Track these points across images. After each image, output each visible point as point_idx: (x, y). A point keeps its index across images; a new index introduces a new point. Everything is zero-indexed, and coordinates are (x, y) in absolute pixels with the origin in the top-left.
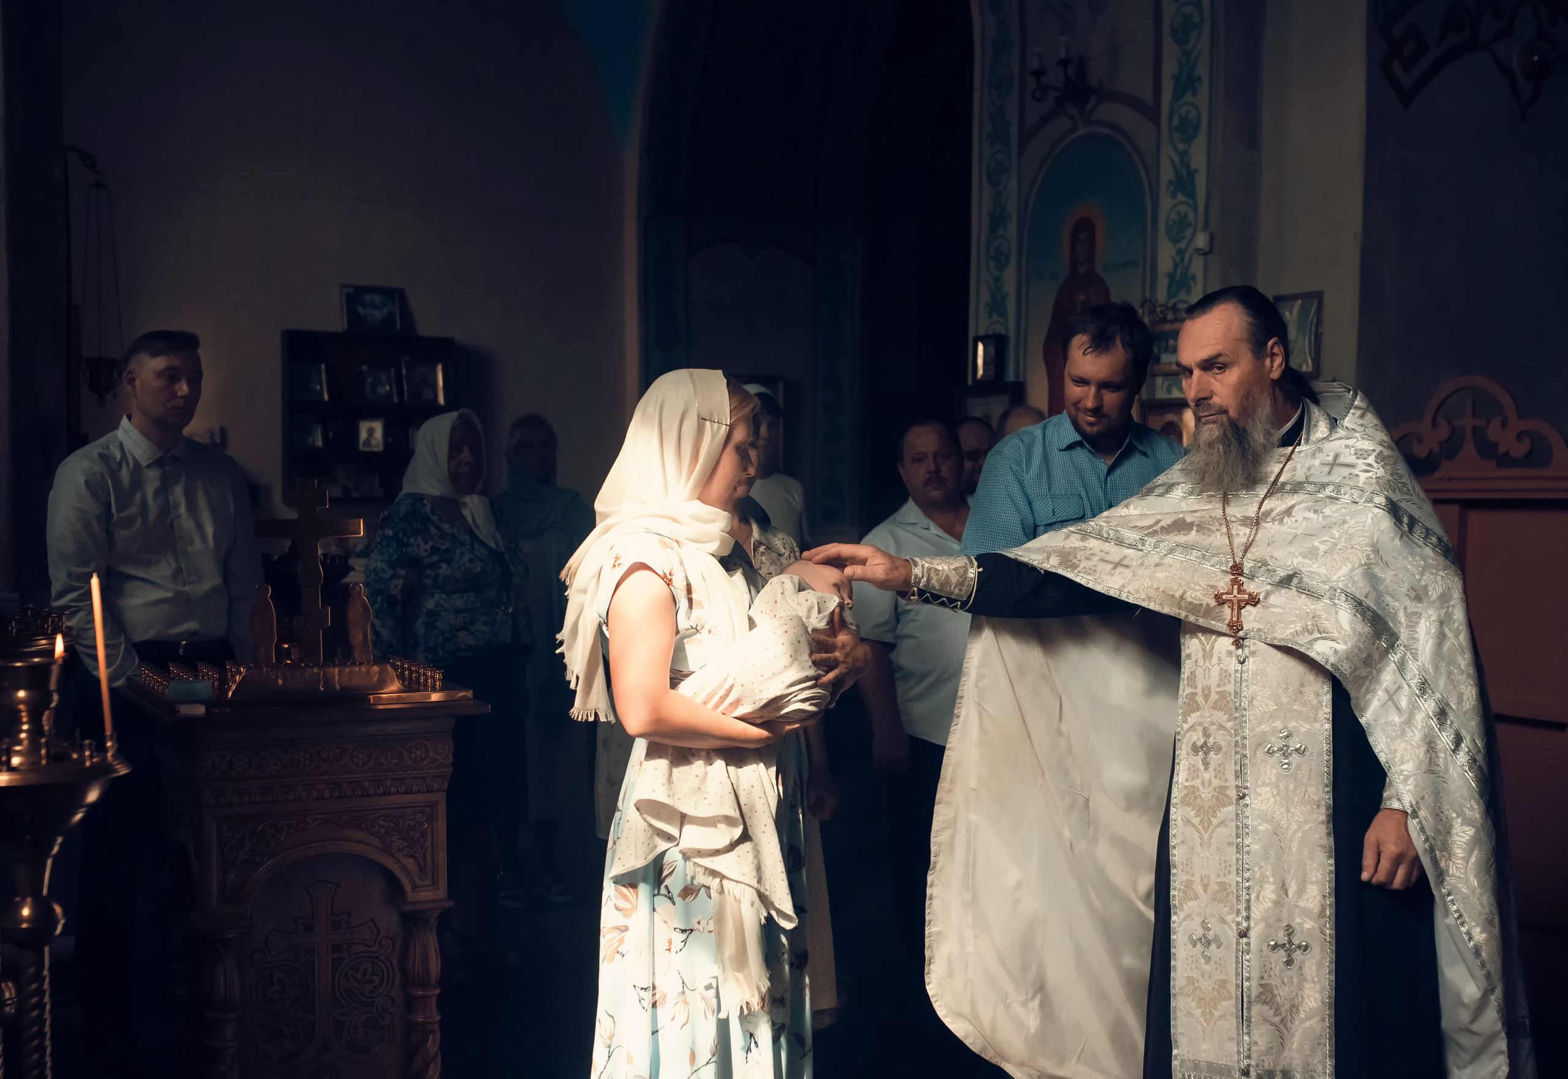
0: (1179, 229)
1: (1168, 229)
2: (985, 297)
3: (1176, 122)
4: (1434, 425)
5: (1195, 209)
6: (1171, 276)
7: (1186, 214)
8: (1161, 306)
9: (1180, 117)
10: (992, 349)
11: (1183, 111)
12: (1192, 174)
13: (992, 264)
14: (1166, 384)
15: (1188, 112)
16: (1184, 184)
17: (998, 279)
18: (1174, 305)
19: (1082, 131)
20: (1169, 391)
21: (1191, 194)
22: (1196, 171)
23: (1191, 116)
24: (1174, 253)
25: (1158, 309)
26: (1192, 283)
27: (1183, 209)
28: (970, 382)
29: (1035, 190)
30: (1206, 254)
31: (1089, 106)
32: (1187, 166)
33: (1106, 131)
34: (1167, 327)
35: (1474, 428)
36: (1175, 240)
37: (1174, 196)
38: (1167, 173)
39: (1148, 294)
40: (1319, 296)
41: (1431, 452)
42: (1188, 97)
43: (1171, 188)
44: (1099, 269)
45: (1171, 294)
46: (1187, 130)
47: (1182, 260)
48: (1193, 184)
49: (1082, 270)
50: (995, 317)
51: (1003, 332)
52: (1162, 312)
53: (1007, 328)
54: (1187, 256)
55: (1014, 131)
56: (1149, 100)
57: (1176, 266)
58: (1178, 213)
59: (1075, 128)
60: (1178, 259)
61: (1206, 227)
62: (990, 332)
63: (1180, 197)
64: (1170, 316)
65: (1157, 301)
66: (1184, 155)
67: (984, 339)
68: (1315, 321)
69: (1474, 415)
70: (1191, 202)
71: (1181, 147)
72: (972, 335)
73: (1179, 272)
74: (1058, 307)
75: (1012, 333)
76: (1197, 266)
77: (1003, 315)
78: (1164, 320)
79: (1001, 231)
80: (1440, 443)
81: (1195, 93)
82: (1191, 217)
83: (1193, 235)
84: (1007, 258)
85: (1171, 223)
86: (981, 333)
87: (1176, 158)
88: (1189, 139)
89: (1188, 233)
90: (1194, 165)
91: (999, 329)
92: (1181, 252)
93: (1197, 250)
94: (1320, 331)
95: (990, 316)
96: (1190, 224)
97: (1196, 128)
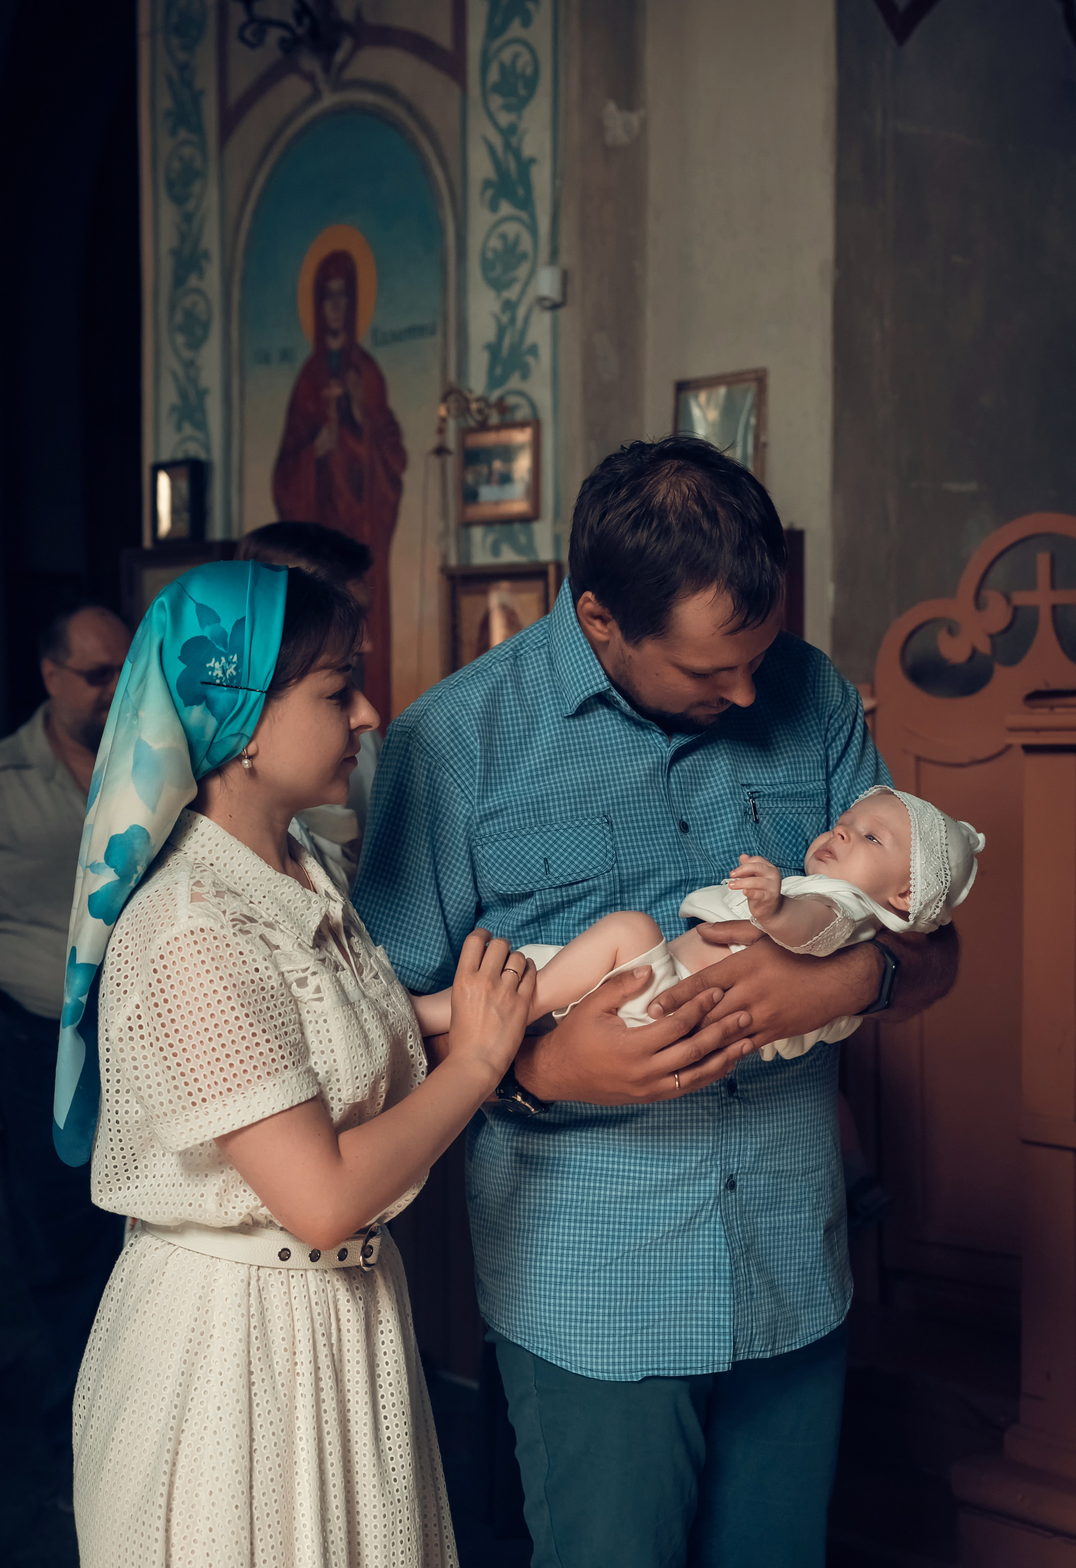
0: (505, 265)
1: (487, 266)
2: (170, 396)
3: (494, 75)
4: (979, 602)
5: (533, 230)
6: (494, 349)
7: (517, 240)
8: (479, 400)
9: (503, 68)
10: (184, 485)
11: (506, 56)
12: (525, 166)
13: (180, 339)
14: (490, 539)
15: (516, 56)
16: (511, 185)
17: (189, 365)
18: (501, 400)
19: (329, 100)
20: (496, 551)
21: (526, 203)
22: (532, 161)
23: (520, 64)
24: (496, 307)
25: (474, 406)
26: (530, 360)
27: (511, 229)
28: (147, 542)
29: (250, 207)
30: (555, 307)
31: (340, 56)
32: (517, 153)
33: (369, 98)
34: (489, 439)
35: (1054, 608)
36: (497, 285)
37: (494, 207)
38: (480, 168)
39: (452, 375)
40: (760, 379)
41: (974, 652)
42: (515, 29)
43: (489, 193)
44: (365, 340)
45: (494, 381)
46: (515, 88)
47: (513, 320)
48: (528, 188)
49: (335, 344)
50: (188, 430)
51: (202, 455)
52: (480, 411)
53: (207, 448)
54: (521, 312)
55: (210, 106)
56: (444, 38)
57: (501, 332)
58: (503, 237)
59: (316, 95)
60: (505, 319)
61: (554, 256)
62: (180, 455)
63: (506, 208)
64: (494, 419)
65: (471, 391)
66: (509, 132)
67: (168, 467)
68: (753, 421)
69: (1053, 586)
70: (523, 215)
71: (505, 119)
72: (148, 459)
73: (507, 342)
74: (294, 409)
75: (217, 457)
76: (539, 330)
77: (201, 425)
78: (483, 427)
79: (193, 281)
80: (991, 637)
81: (527, 22)
82: (526, 243)
83: (532, 273)
84: (206, 326)
85: (490, 255)
86: (165, 456)
87: (497, 141)
88: (518, 105)
89: (522, 271)
90: (528, 150)
91: (194, 450)
92: (510, 306)
93: (541, 300)
94: (763, 439)
95: (179, 428)
96: (524, 256)
97: (531, 83)
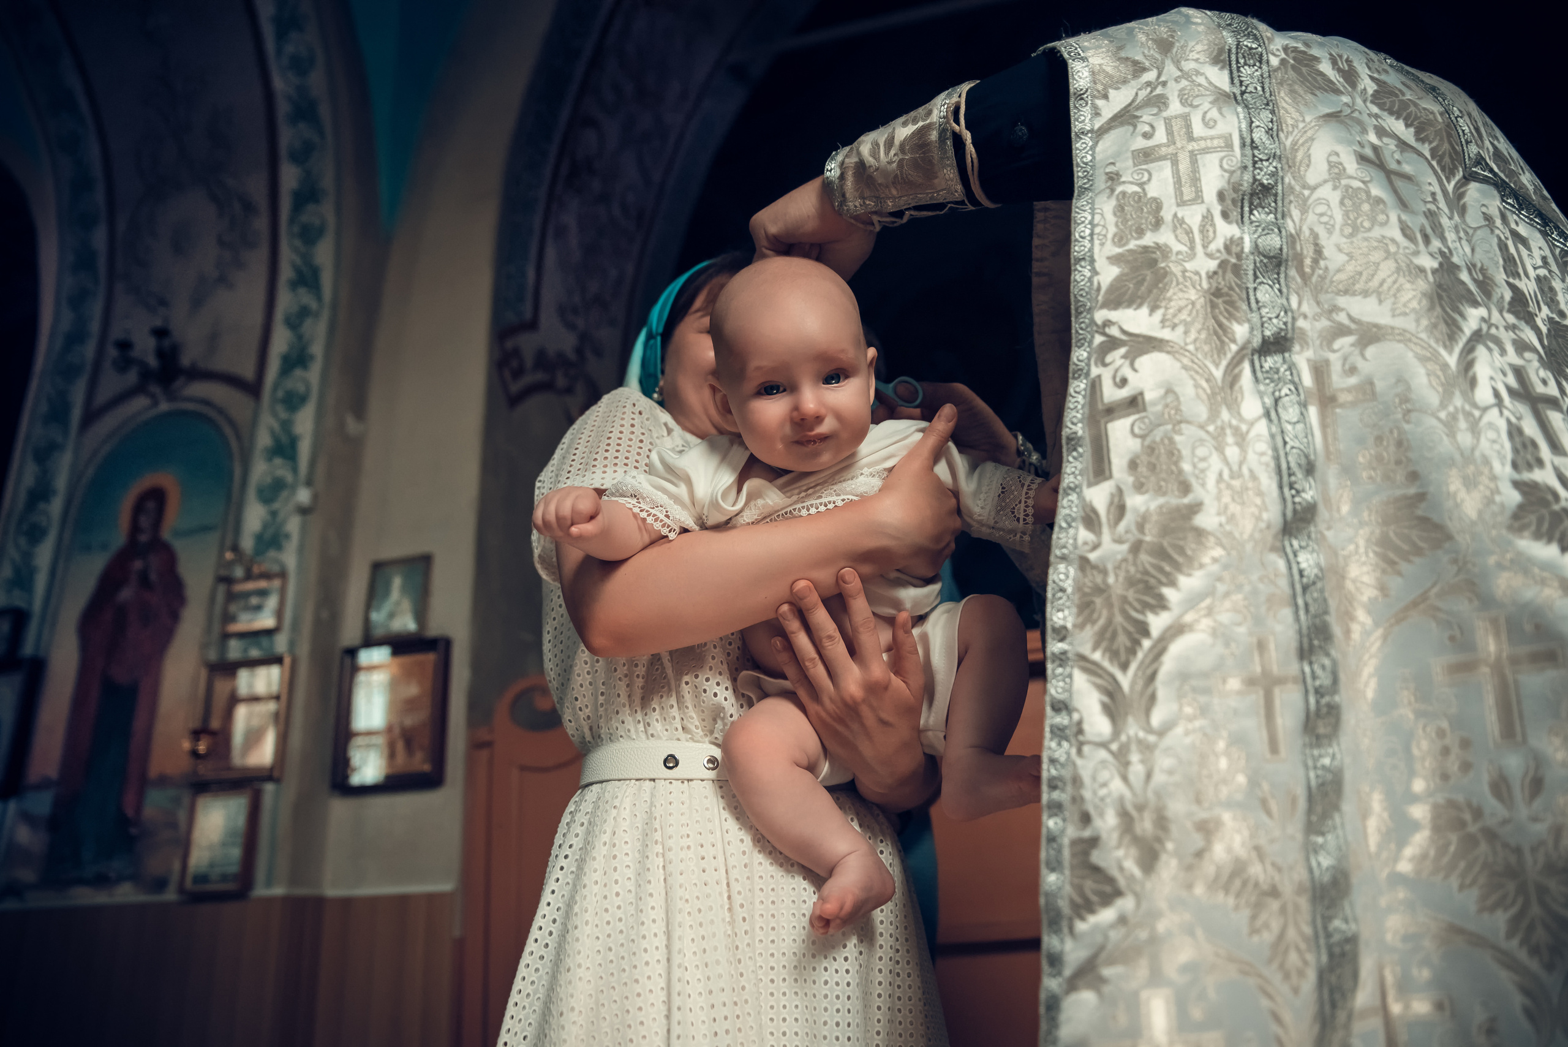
0: (272, 492)
1: (260, 492)
3: (280, 395)
5: (296, 471)
6: (259, 536)
7: (283, 478)
9: (286, 391)
11: (290, 385)
12: (294, 440)
13: (23, 540)
14: (242, 645)
15: (296, 386)
16: (285, 448)
17: (27, 555)
19: (164, 407)
21: (292, 459)
22: (300, 436)
23: (299, 389)
24: (265, 514)
26: (284, 541)
27: (280, 472)
30: (306, 511)
31: (176, 386)
32: (289, 433)
33: (193, 406)
36: (267, 502)
37: (270, 461)
38: (264, 440)
40: (427, 559)
42: (298, 372)
43: (267, 454)
44: (166, 534)
45: (258, 553)
46: (293, 401)
47: (275, 521)
48: (295, 449)
49: (143, 538)
54: (282, 515)
55: (76, 414)
56: (250, 377)
57: (266, 527)
58: (274, 476)
59: (155, 405)
60: (269, 520)
61: (309, 484)
63: (278, 462)
66: (286, 423)
70: (291, 466)
71: (283, 415)
73: (269, 532)
76: (293, 525)
79: (41, 506)
81: (306, 369)
82: (290, 478)
83: (293, 493)
84: (45, 533)
85: (263, 487)
87: (276, 427)
88: (294, 409)
89: (286, 493)
90: (298, 432)
92: (274, 513)
93: (297, 508)
96: (287, 485)
97: (304, 399)
